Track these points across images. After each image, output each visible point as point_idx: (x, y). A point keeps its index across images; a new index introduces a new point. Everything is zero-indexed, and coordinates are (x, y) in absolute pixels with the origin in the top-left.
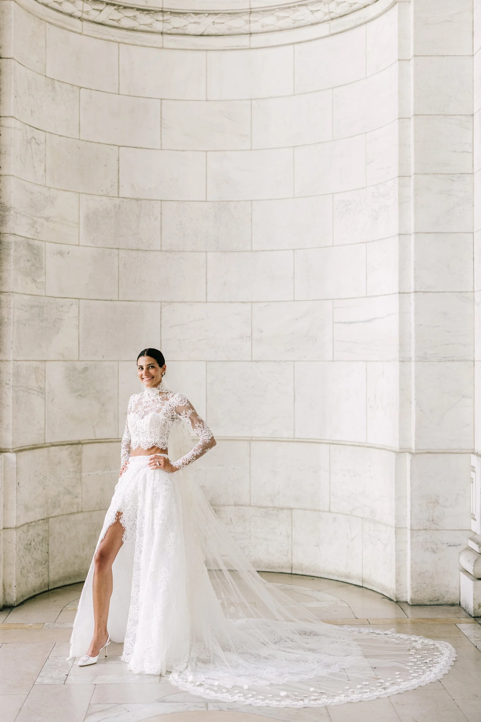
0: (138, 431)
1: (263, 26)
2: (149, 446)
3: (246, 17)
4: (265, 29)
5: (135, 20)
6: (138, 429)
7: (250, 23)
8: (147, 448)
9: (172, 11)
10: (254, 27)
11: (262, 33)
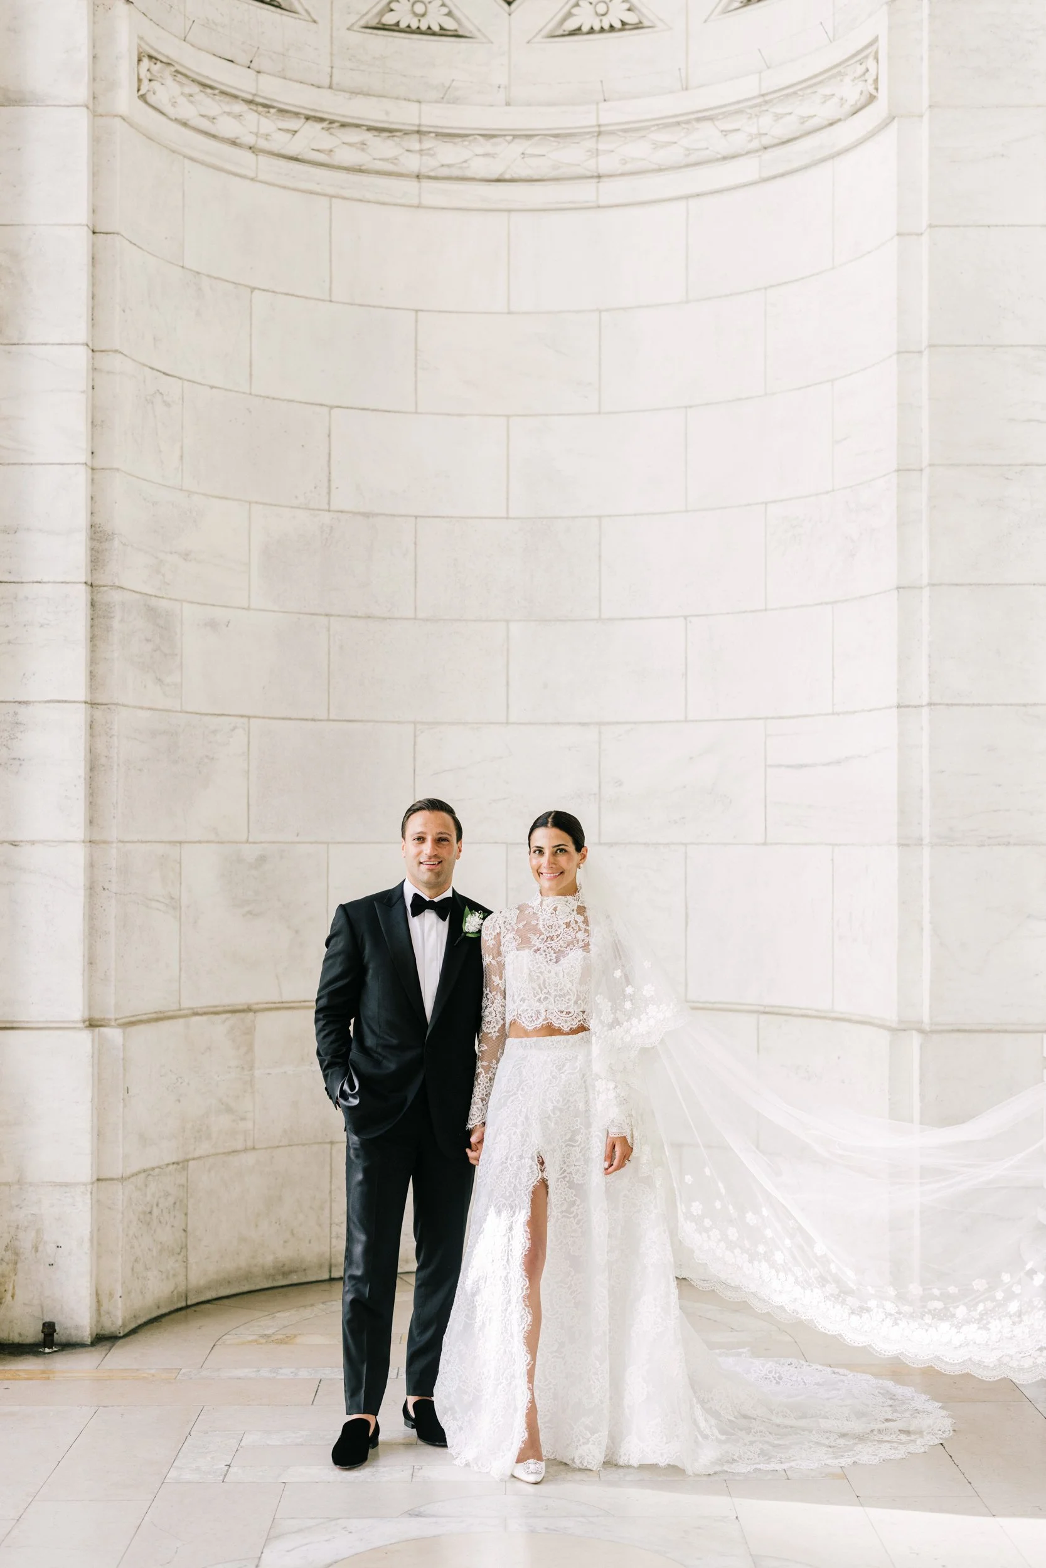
0: (545, 991)
1: (624, 162)
2: (572, 1024)
3: (590, 144)
4: (629, 167)
5: (363, 150)
6: (546, 988)
7: (597, 155)
8: (569, 1028)
9: (440, 130)
10: (606, 164)
11: (622, 175)
